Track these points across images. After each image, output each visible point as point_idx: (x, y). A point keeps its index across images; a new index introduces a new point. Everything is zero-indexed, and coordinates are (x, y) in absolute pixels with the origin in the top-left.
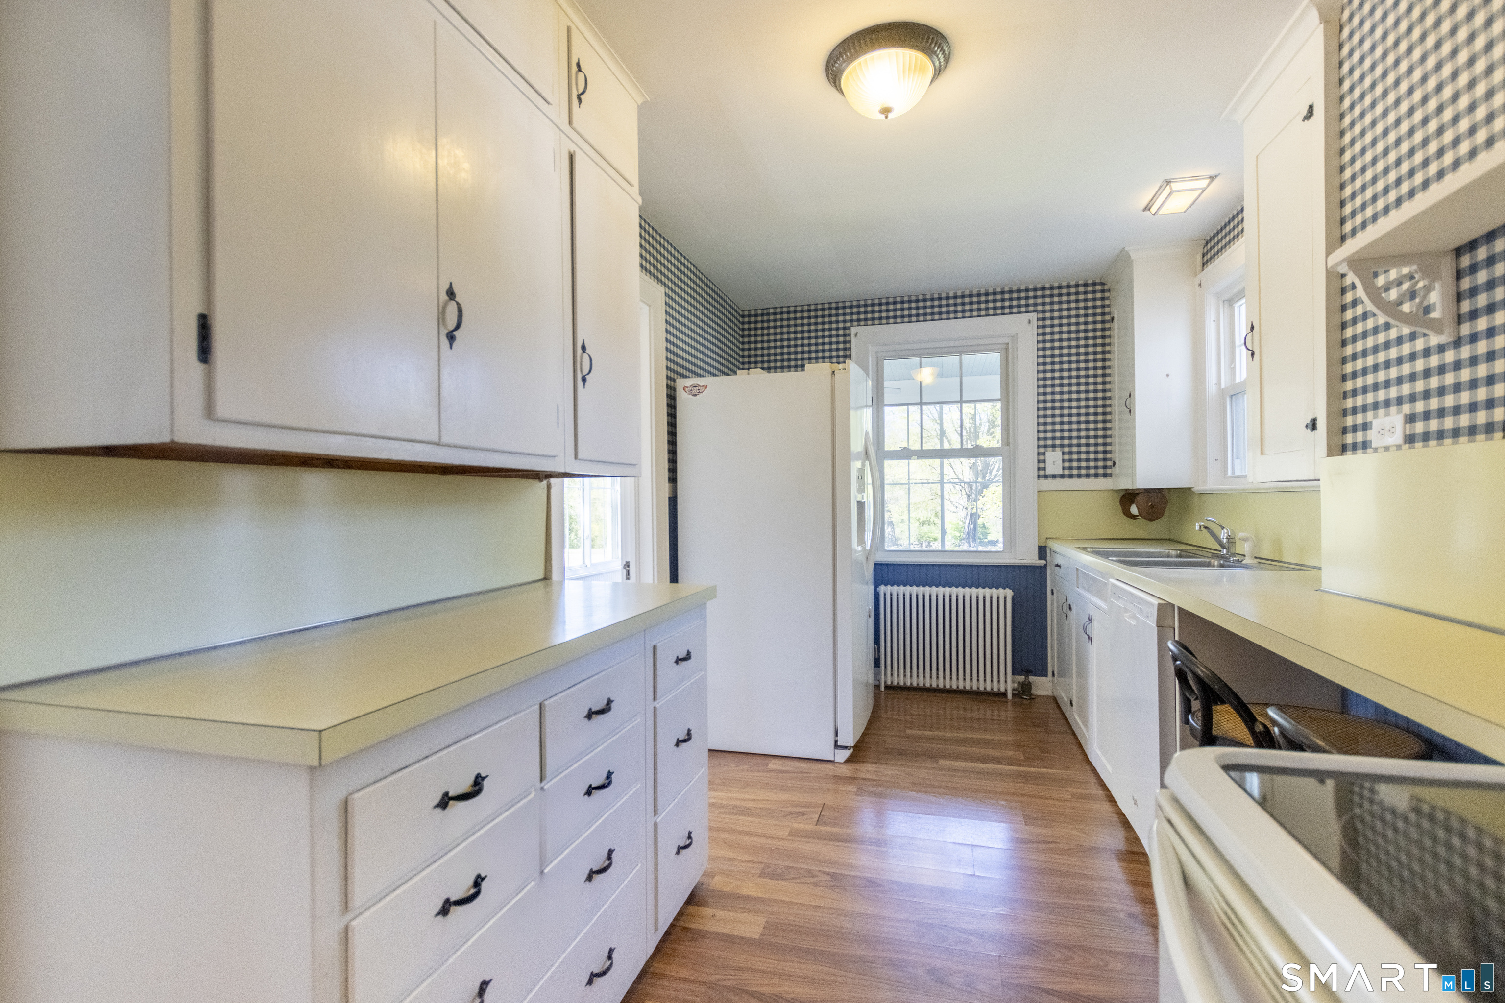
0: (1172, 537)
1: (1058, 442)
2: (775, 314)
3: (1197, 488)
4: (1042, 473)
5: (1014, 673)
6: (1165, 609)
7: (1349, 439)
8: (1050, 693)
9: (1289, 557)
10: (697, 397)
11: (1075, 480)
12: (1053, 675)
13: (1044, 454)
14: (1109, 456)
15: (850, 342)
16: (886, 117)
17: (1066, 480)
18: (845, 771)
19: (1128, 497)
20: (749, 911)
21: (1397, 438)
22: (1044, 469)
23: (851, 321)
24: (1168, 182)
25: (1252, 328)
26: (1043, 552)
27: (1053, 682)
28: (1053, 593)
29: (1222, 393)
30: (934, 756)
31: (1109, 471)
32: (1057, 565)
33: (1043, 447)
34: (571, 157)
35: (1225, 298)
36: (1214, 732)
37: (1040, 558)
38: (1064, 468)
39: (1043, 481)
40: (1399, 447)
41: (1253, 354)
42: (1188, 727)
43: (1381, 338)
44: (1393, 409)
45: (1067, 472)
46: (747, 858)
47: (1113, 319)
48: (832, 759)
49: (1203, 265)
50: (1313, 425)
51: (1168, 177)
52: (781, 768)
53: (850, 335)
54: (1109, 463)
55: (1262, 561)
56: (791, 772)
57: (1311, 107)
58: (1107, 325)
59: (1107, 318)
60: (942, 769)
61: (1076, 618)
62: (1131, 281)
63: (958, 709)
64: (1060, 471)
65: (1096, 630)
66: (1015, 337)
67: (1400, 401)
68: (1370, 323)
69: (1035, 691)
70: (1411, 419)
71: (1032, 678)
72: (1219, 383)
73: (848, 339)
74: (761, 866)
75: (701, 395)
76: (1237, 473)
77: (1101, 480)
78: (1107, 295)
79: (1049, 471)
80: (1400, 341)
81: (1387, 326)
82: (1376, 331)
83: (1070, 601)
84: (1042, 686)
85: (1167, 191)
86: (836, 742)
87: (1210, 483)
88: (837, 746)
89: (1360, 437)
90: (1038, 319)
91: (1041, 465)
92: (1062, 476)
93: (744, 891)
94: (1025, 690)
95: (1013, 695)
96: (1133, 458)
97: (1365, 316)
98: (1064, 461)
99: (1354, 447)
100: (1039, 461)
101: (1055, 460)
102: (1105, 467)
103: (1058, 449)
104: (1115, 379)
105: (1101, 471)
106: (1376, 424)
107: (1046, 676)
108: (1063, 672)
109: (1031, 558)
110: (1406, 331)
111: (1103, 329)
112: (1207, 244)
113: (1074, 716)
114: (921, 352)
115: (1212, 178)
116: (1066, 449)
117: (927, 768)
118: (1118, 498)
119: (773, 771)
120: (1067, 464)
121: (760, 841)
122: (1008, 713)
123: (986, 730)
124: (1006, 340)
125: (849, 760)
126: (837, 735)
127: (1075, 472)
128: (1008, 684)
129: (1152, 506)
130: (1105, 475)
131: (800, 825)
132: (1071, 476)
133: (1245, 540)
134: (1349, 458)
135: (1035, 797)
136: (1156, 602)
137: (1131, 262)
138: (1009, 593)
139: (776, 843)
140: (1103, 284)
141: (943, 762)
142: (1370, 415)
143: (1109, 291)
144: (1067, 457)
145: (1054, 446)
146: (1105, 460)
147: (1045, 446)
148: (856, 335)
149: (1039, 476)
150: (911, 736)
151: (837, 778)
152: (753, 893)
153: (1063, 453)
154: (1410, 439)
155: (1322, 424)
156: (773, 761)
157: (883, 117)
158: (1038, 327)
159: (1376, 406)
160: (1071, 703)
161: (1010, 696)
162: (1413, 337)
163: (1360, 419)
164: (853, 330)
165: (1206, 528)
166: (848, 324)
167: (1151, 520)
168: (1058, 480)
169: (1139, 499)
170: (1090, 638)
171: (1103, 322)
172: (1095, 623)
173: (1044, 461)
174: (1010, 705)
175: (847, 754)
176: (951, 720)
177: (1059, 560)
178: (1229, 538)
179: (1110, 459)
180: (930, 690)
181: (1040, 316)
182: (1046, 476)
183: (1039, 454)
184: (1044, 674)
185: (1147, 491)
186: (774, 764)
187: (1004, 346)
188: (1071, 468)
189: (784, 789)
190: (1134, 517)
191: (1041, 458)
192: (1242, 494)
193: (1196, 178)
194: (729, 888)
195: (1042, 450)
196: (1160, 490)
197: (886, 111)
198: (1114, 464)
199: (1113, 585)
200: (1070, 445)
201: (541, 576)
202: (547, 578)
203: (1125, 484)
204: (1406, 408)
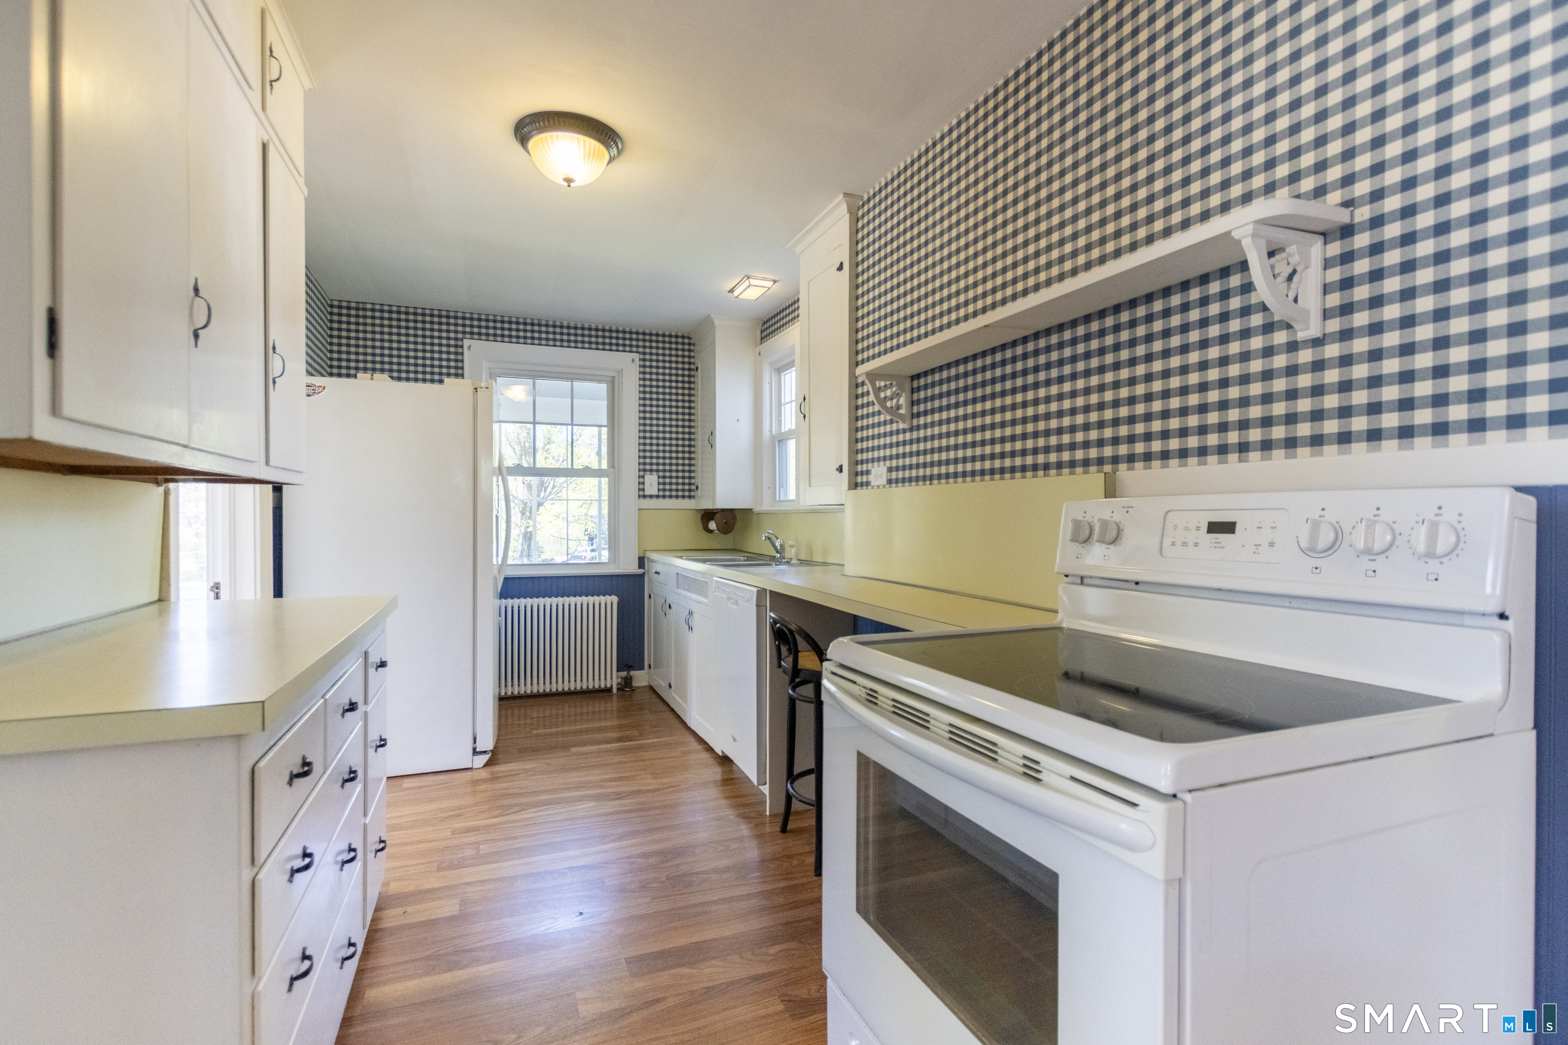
0: (736, 547)
1: (654, 467)
2: (373, 310)
3: (757, 509)
4: (641, 493)
5: (618, 671)
6: (761, 592)
7: (859, 479)
8: (645, 684)
9: (818, 558)
10: (312, 397)
11: (667, 500)
12: (650, 667)
13: (643, 477)
14: (693, 481)
15: (462, 354)
16: (569, 186)
17: (661, 500)
18: (484, 774)
19: (708, 515)
20: (440, 898)
21: (884, 481)
22: (643, 490)
23: (464, 333)
24: (748, 278)
25: (804, 399)
26: (642, 562)
27: (649, 674)
28: (650, 597)
29: (773, 437)
30: (566, 747)
31: (693, 494)
32: (656, 573)
33: (643, 471)
34: (265, 147)
35: (777, 367)
36: (799, 667)
37: (640, 568)
38: (659, 490)
39: (642, 500)
40: (884, 486)
41: (805, 417)
42: (781, 670)
43: (876, 419)
44: (882, 463)
45: (661, 493)
46: (415, 862)
47: (697, 368)
48: (470, 766)
49: (762, 339)
50: (840, 469)
51: (749, 274)
52: (418, 784)
53: (462, 347)
54: (693, 487)
55: (803, 562)
56: (431, 786)
57: (842, 264)
58: (692, 373)
59: (693, 367)
60: (575, 754)
61: (677, 615)
62: (714, 341)
63: (575, 707)
64: (655, 492)
65: (696, 621)
66: (620, 372)
67: (885, 459)
68: (871, 409)
69: (635, 684)
70: (890, 470)
71: (633, 673)
72: (771, 431)
73: (460, 350)
74: (435, 864)
75: (316, 396)
76: (782, 499)
77: (687, 501)
78: (692, 347)
79: (647, 493)
80: (885, 423)
81: (879, 413)
82: (873, 414)
83: (669, 601)
84: (640, 678)
85: (746, 284)
86: (474, 749)
87: (765, 506)
88: (475, 752)
89: (865, 479)
90: (640, 360)
91: (641, 486)
92: (658, 497)
93: (427, 886)
94: (627, 683)
95: (618, 689)
96: (714, 484)
97: (868, 404)
98: (659, 484)
99: (862, 484)
100: (639, 483)
101: (652, 483)
102: (690, 490)
103: (654, 473)
104: (699, 418)
105: (687, 494)
106: (874, 471)
107: (643, 669)
108: (658, 664)
109: (631, 567)
110: (888, 418)
111: (689, 376)
112: (764, 323)
113: (673, 698)
114: (533, 374)
115: (775, 282)
116: (661, 474)
117: (563, 757)
118: (700, 517)
119: (409, 789)
120: (661, 487)
121: (426, 845)
122: (614, 704)
123: (600, 720)
124: (612, 374)
125: (488, 764)
126: (475, 742)
127: (667, 493)
128: (613, 680)
129: (726, 523)
130: (690, 497)
131: (459, 824)
132: (664, 497)
133: (792, 546)
134: (859, 491)
135: (655, 759)
136: (755, 590)
137: (715, 327)
138: (615, 599)
139: (444, 843)
140: (690, 338)
141: (574, 750)
142: (870, 465)
143: (694, 345)
144: (661, 480)
145: (651, 470)
146: (690, 484)
147: (645, 470)
148: (469, 347)
149: (639, 496)
150: (538, 735)
151: (475, 783)
152: (437, 885)
153: (659, 477)
154: (890, 482)
155: (845, 469)
156: (406, 780)
157: (566, 184)
158: (640, 366)
159: (873, 460)
160: (670, 686)
161: (615, 690)
162: (891, 422)
163: (865, 467)
164: (466, 343)
165: (769, 538)
166: (460, 336)
167: (725, 533)
168: (654, 500)
169: (717, 516)
170: (691, 628)
171: (690, 370)
172: (695, 616)
173: (643, 483)
174: (614, 698)
175: (485, 758)
176: (569, 716)
177: (658, 568)
178: (781, 546)
179: (694, 484)
180: (545, 695)
181: (642, 357)
182: (644, 496)
183: (639, 477)
184: (641, 668)
185: (723, 510)
186: (407, 783)
187: (611, 379)
188: (664, 490)
189: (431, 800)
190: (711, 532)
191: (641, 480)
192: (786, 514)
193: (765, 279)
194: (411, 888)
195: (642, 474)
196: (732, 511)
197: (569, 181)
198: (697, 488)
199: (716, 581)
200: (664, 471)
201: (156, 598)
202: (163, 599)
203: (707, 505)
204: (888, 463)
